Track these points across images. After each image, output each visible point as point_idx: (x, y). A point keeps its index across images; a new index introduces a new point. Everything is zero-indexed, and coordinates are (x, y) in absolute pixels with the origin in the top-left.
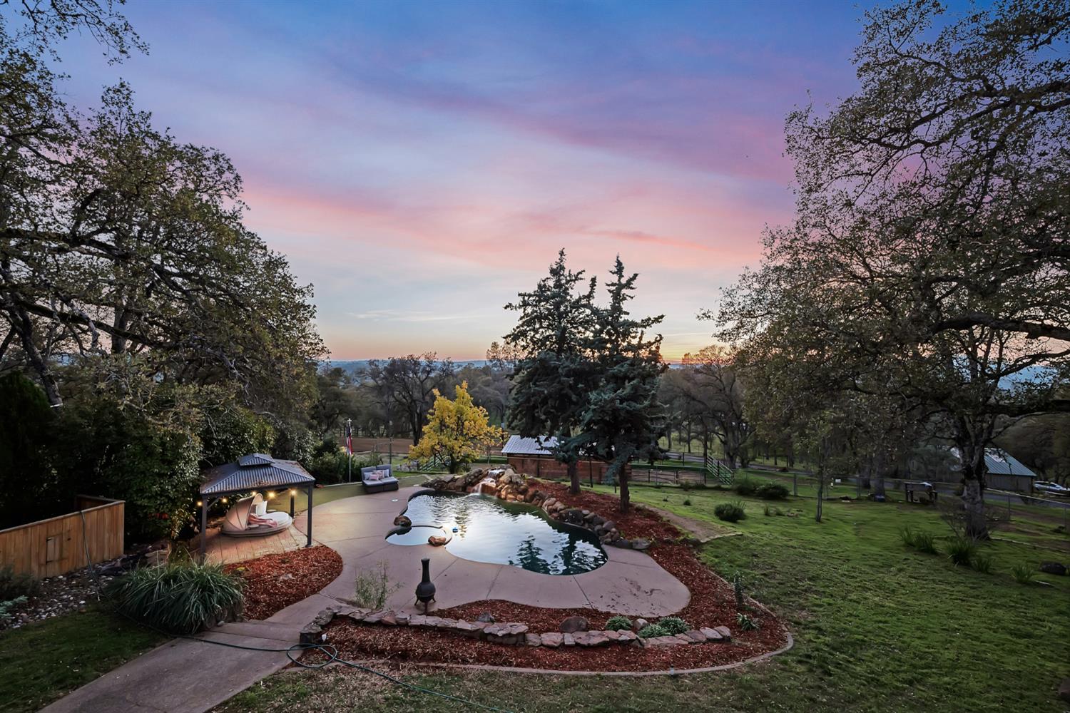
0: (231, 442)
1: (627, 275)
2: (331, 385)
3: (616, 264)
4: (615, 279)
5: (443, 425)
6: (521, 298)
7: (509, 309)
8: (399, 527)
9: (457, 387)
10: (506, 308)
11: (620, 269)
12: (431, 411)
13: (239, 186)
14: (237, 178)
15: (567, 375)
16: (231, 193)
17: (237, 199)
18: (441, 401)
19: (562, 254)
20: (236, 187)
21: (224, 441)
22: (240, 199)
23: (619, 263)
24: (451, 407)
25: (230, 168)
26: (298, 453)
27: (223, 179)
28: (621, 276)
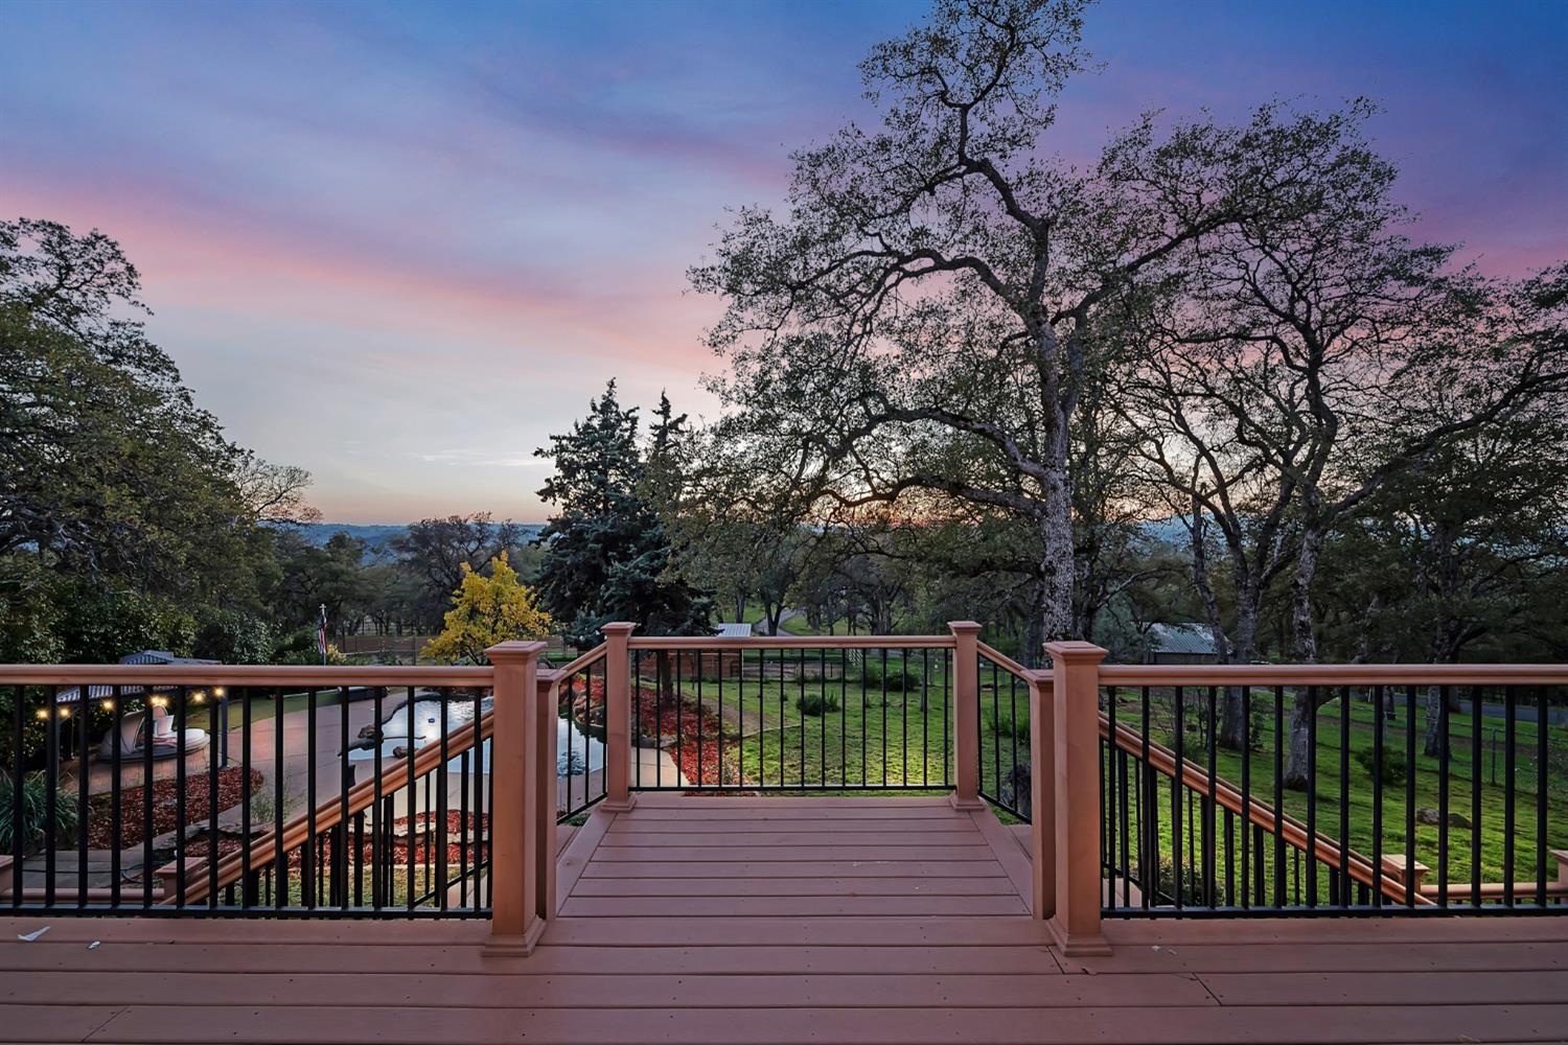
0: (116, 636)
1: (674, 415)
2: (328, 560)
3: (661, 401)
4: (659, 420)
5: (474, 613)
6: (554, 442)
7: (539, 456)
8: (364, 740)
9: (495, 559)
10: (536, 454)
11: (665, 410)
12: (457, 592)
13: (134, 280)
14: (130, 269)
15: (596, 541)
16: (122, 289)
17: (132, 299)
18: (471, 579)
19: (612, 385)
20: (130, 283)
21: (104, 636)
22: (136, 299)
23: (665, 401)
24: (487, 587)
25: (117, 256)
26: (243, 653)
27: (105, 271)
28: (667, 416)
